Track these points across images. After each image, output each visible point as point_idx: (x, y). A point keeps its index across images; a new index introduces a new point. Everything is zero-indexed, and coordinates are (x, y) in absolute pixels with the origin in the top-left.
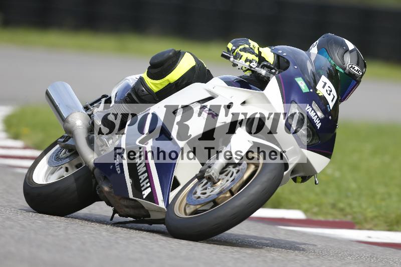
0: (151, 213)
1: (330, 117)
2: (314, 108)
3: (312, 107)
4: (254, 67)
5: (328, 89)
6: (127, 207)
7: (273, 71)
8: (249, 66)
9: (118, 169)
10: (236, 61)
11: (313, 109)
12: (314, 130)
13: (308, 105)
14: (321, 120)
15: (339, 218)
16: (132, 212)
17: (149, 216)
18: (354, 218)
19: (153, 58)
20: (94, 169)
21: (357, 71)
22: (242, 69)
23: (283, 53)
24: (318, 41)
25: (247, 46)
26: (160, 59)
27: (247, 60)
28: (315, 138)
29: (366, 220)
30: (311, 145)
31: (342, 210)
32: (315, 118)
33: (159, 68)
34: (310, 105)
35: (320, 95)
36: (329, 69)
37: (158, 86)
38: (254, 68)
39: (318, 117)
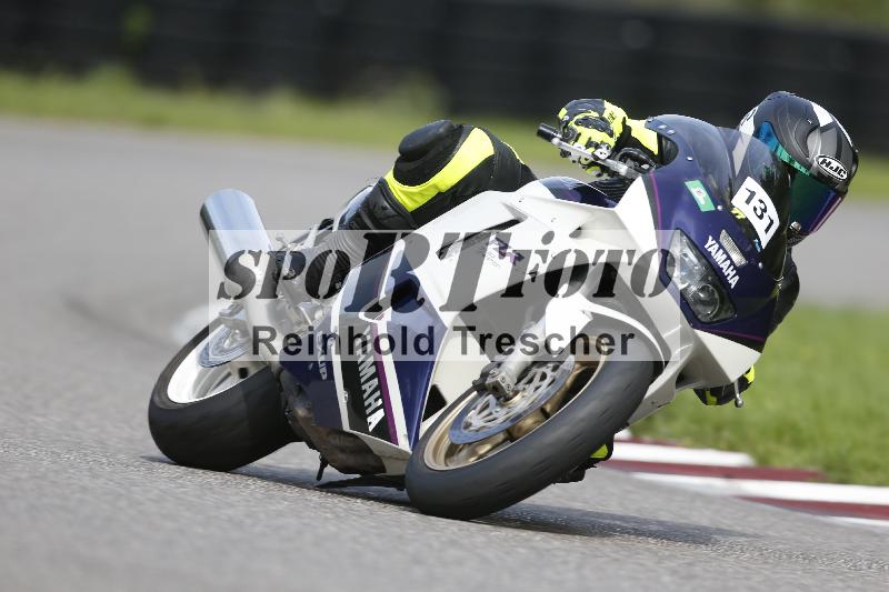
0: (386, 463)
1: (760, 264)
2: (725, 244)
3: (718, 242)
4: (603, 157)
5: (759, 205)
6: (343, 450)
7: (645, 166)
8: (593, 155)
9: (323, 370)
10: (567, 146)
11: (721, 247)
12: (724, 291)
13: (710, 238)
14: (739, 270)
16: (351, 461)
17: (383, 469)
19: (406, 140)
20: (280, 371)
21: (835, 171)
22: (580, 162)
23: (667, 129)
24: (757, 108)
25: (594, 115)
26: (420, 141)
27: (589, 144)
28: (725, 307)
30: (717, 321)
32: (724, 266)
33: (418, 161)
34: (717, 238)
35: (739, 217)
37: (415, 198)
38: (604, 161)
39: (732, 263)
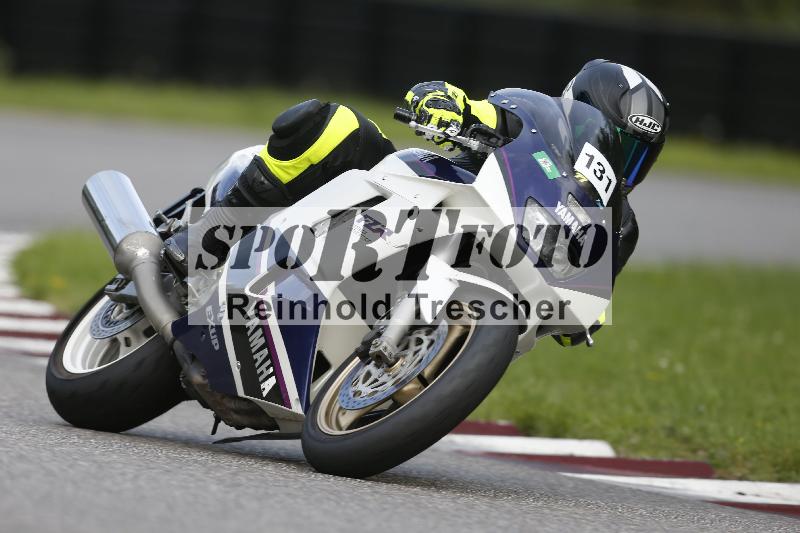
0: (279, 423)
5: (598, 168)
15: (683, 455)
18: (712, 456)
19: (278, 121)
20: (173, 341)
21: (649, 126)
22: (433, 140)
23: (510, 103)
24: (574, 79)
26: (292, 119)
27: (440, 124)
29: (734, 461)
31: (686, 440)
33: (290, 138)
34: (565, 203)
35: (582, 181)
36: (602, 131)
37: (289, 171)
